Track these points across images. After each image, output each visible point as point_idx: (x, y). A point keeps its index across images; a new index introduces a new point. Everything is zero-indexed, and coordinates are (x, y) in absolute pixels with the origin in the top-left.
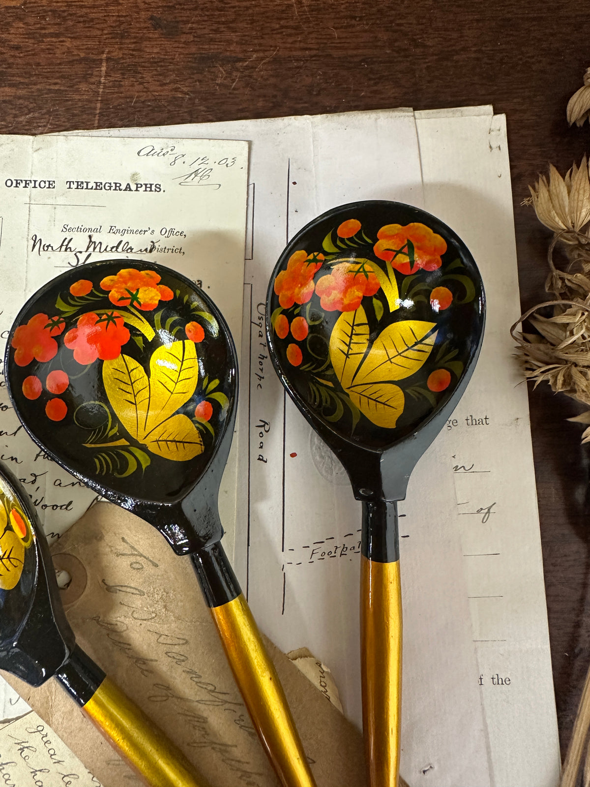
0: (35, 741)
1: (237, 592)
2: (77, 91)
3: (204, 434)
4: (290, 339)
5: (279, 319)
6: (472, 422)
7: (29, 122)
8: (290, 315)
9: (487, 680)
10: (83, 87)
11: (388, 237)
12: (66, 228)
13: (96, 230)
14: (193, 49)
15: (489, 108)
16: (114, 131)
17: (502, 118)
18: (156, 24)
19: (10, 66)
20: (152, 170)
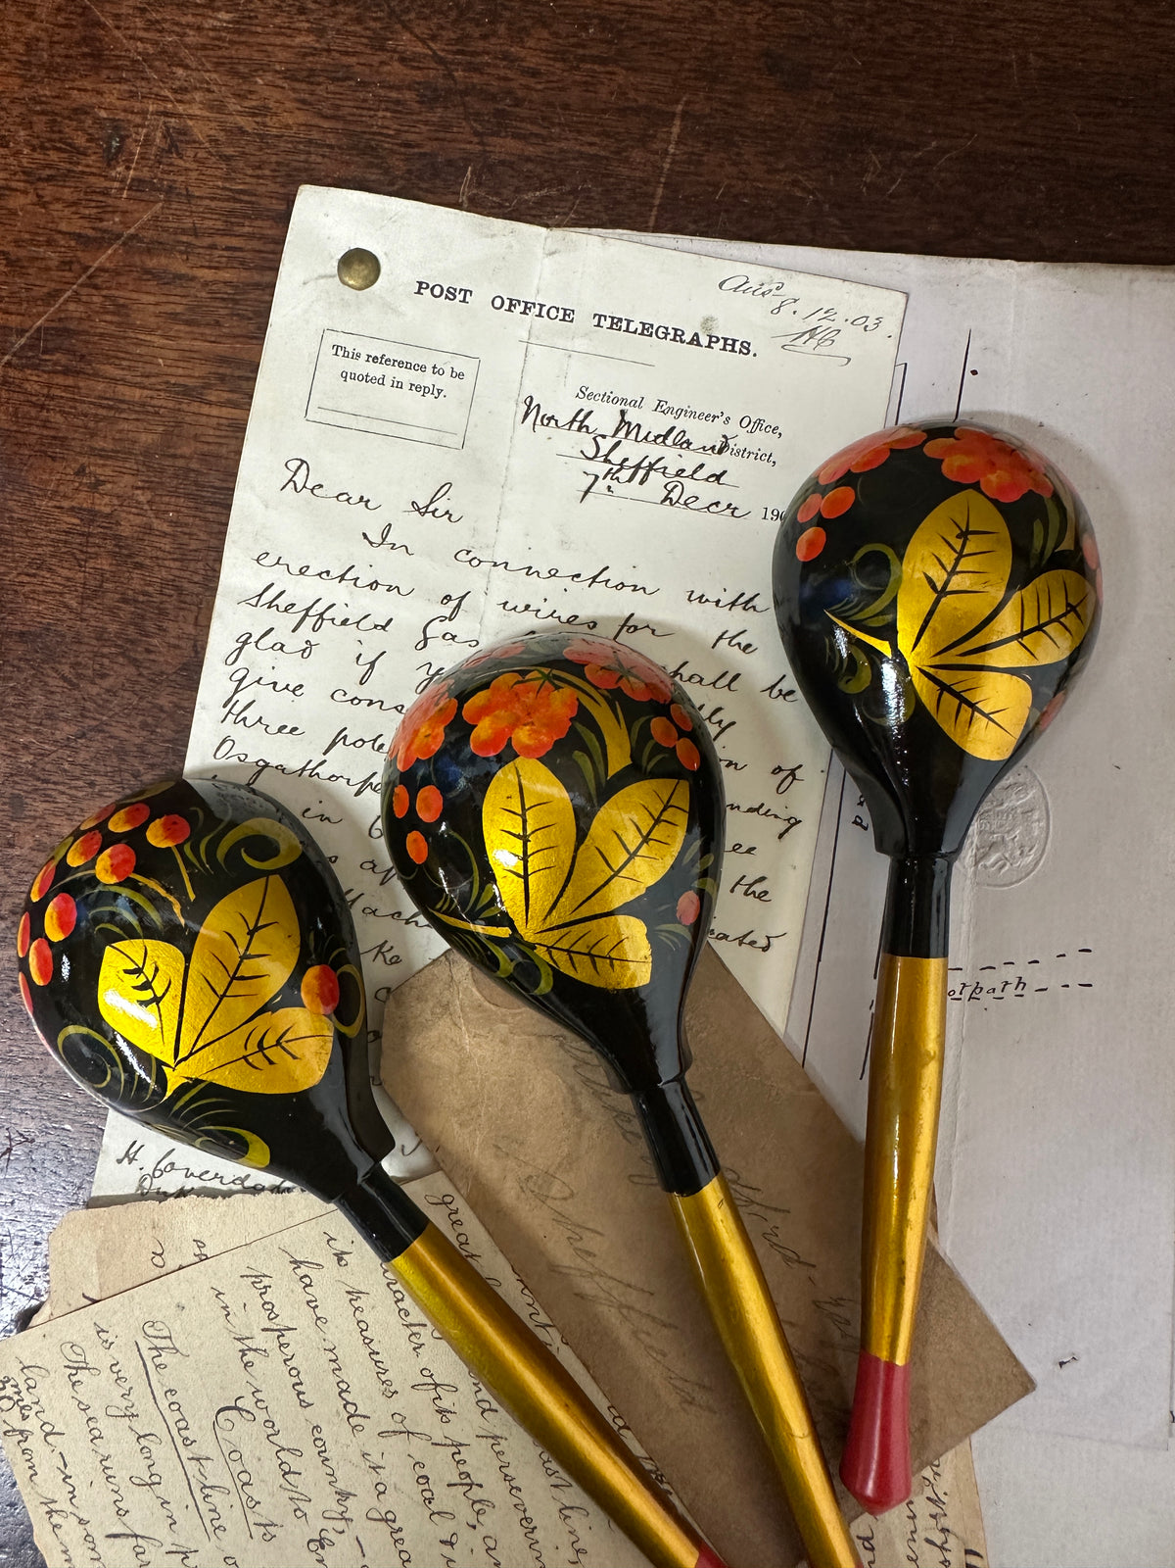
2: (626, 160)
7: (541, 203)
10: (637, 155)
12: (583, 392)
13: (634, 404)
16: (684, 241)
19: (518, 102)
20: (739, 316)
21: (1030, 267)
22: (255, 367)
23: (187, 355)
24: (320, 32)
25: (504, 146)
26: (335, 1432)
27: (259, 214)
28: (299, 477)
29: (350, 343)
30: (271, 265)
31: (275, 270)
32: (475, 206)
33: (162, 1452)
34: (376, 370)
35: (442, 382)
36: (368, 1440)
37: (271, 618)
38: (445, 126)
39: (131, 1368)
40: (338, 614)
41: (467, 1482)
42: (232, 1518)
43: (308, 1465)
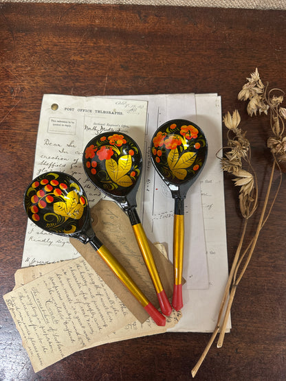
0: (82, 264)
1: (139, 222)
3: (133, 180)
4: (157, 155)
5: (154, 150)
6: (207, 181)
7: (85, 93)
8: (157, 149)
9: (209, 253)
10: (100, 84)
11: (184, 129)
12: (95, 124)
13: (104, 125)
14: (132, 74)
15: (216, 94)
16: (109, 97)
17: (220, 97)
18: (122, 67)
19: (80, 77)
20: (120, 108)
21: (167, 95)
22: (38, 125)
23: (27, 124)
24: (45, 69)
25: (78, 84)
26: (67, 304)
27: (38, 100)
28: (47, 142)
29: (54, 119)
30: (39, 107)
31: (40, 108)
32: (74, 95)
33: (37, 310)
34: (59, 123)
35: (71, 124)
36: (73, 304)
37: (44, 166)
38: (68, 82)
39: (31, 296)
40: (56, 164)
41: (90, 310)
42: (50, 320)
43: (63, 309)
